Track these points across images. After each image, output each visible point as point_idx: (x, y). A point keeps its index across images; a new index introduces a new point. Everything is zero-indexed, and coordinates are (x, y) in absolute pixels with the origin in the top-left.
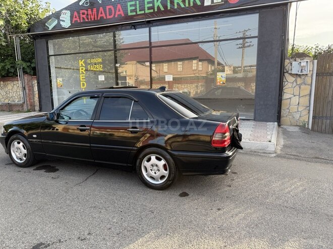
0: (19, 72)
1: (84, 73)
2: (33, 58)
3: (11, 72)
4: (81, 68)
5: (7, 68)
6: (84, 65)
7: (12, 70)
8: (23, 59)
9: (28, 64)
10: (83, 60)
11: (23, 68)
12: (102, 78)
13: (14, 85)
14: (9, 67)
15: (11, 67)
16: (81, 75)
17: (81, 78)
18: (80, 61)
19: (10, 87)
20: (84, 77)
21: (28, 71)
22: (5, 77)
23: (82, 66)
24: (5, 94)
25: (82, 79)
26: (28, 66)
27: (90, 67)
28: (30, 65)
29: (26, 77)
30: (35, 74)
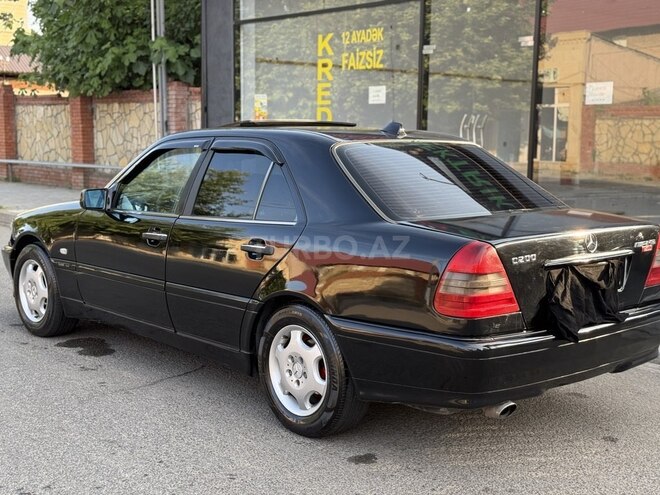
0: (158, 76)
1: (330, 77)
2: (197, 30)
3: (138, 75)
4: (320, 62)
5: (127, 64)
6: (330, 52)
7: (141, 69)
8: (171, 35)
9: (183, 49)
10: (330, 35)
11: (168, 63)
12: (378, 95)
13: (145, 113)
14: (133, 60)
15: (140, 59)
16: (320, 86)
17: (320, 93)
18: (320, 37)
19: (134, 120)
20: (327, 94)
21: (181, 72)
22: (124, 89)
23: (325, 54)
24: (121, 142)
25: (323, 98)
26: (180, 57)
27: (348, 58)
28: (188, 54)
29: (174, 91)
30: (197, 83)
